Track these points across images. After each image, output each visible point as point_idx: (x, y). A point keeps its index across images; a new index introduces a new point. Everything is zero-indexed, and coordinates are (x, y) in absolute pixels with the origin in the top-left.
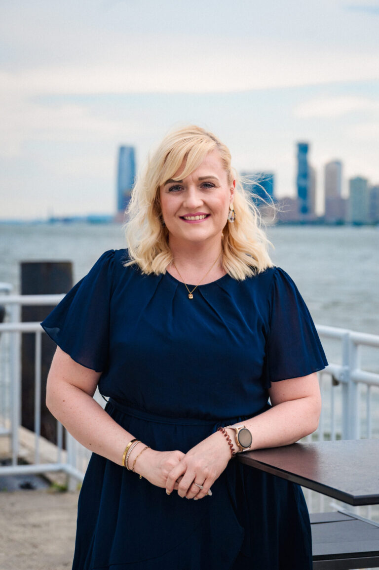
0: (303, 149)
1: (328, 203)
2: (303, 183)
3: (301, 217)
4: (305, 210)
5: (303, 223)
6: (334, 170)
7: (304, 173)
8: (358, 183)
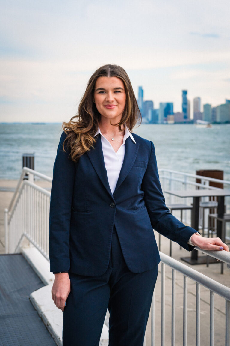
0: (185, 93)
1: (195, 115)
2: (185, 106)
3: (184, 120)
4: (186, 117)
5: (185, 123)
6: (197, 101)
7: (185, 102)
8: (207, 106)
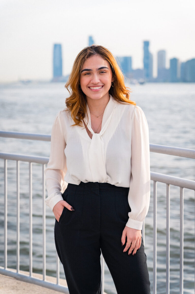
0: (146, 44)
2: (147, 61)
4: (148, 75)
6: (162, 55)
8: (174, 61)
